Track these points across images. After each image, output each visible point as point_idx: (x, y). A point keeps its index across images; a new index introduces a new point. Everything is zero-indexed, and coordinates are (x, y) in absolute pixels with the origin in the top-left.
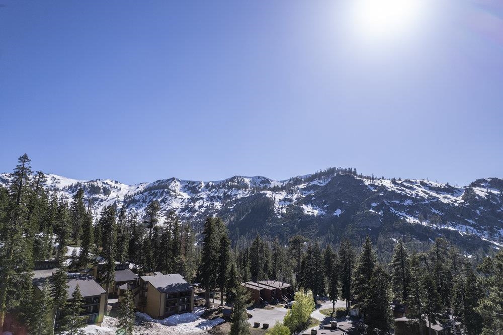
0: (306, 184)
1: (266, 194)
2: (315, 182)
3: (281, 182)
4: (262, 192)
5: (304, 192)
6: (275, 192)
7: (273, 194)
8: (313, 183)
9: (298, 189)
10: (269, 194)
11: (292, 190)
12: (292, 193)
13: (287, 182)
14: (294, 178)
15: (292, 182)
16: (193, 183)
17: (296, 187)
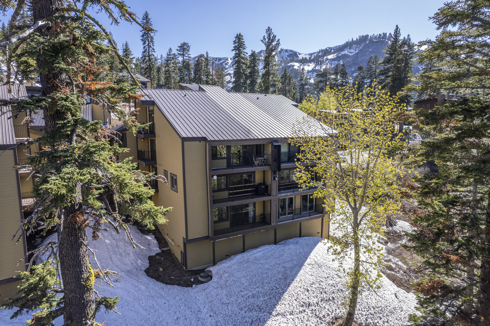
0: (335, 54)
1: (294, 66)
2: (346, 52)
3: (309, 54)
4: (290, 64)
5: (333, 62)
6: (303, 63)
7: (301, 65)
8: (343, 53)
9: (327, 59)
10: (296, 65)
11: (320, 61)
12: (321, 64)
13: (315, 55)
14: (323, 50)
15: (321, 54)
16: (220, 59)
17: (325, 57)
